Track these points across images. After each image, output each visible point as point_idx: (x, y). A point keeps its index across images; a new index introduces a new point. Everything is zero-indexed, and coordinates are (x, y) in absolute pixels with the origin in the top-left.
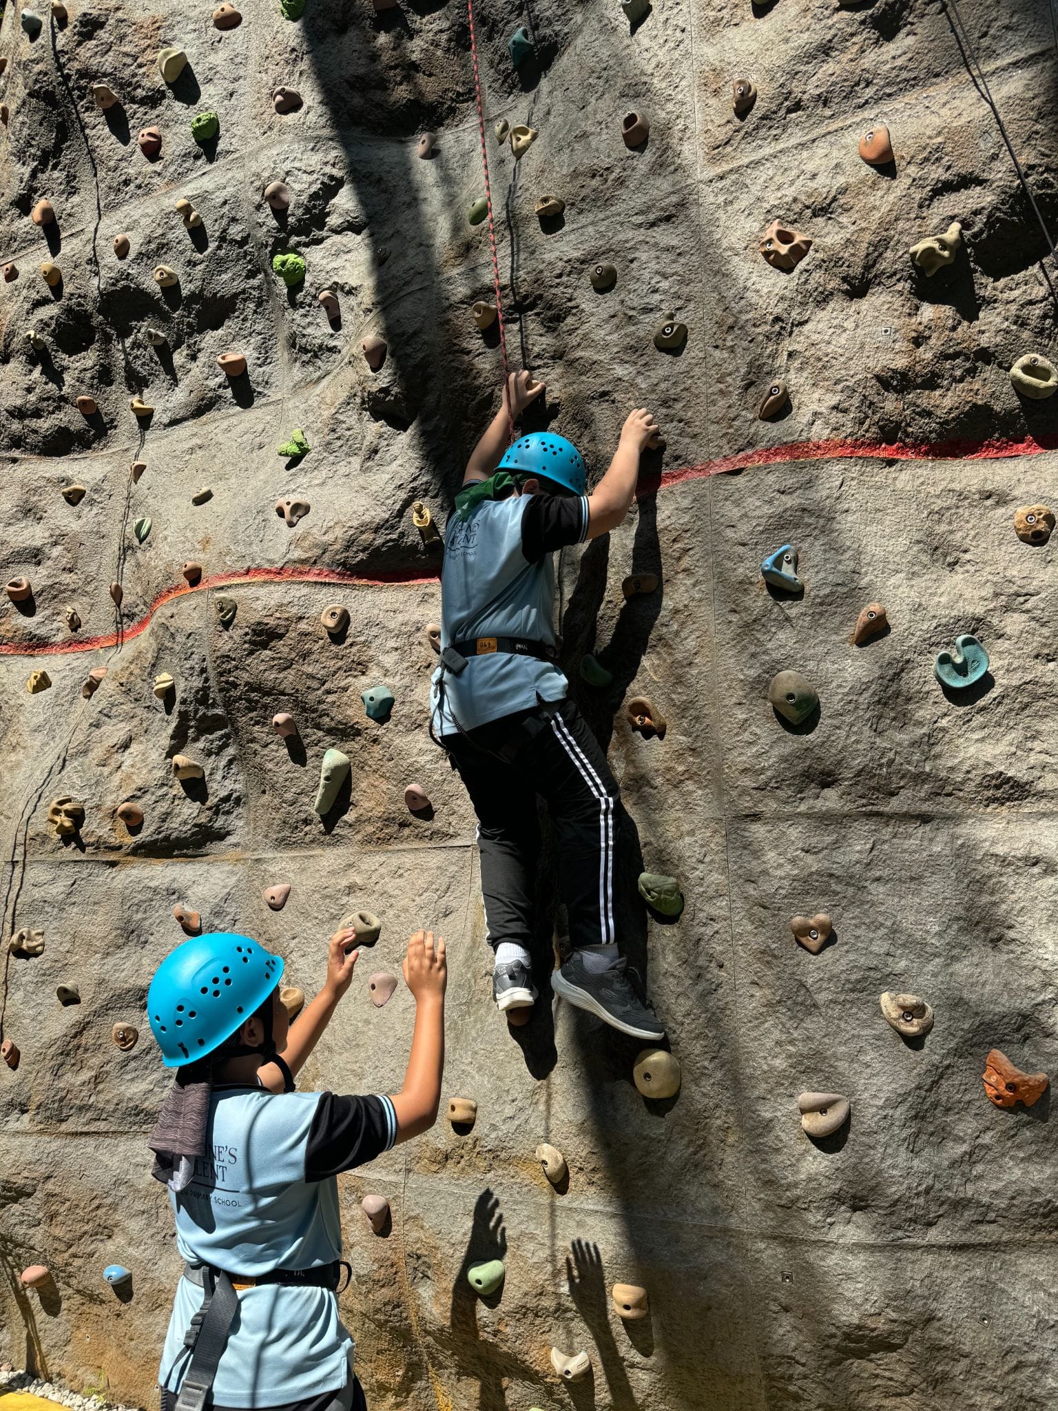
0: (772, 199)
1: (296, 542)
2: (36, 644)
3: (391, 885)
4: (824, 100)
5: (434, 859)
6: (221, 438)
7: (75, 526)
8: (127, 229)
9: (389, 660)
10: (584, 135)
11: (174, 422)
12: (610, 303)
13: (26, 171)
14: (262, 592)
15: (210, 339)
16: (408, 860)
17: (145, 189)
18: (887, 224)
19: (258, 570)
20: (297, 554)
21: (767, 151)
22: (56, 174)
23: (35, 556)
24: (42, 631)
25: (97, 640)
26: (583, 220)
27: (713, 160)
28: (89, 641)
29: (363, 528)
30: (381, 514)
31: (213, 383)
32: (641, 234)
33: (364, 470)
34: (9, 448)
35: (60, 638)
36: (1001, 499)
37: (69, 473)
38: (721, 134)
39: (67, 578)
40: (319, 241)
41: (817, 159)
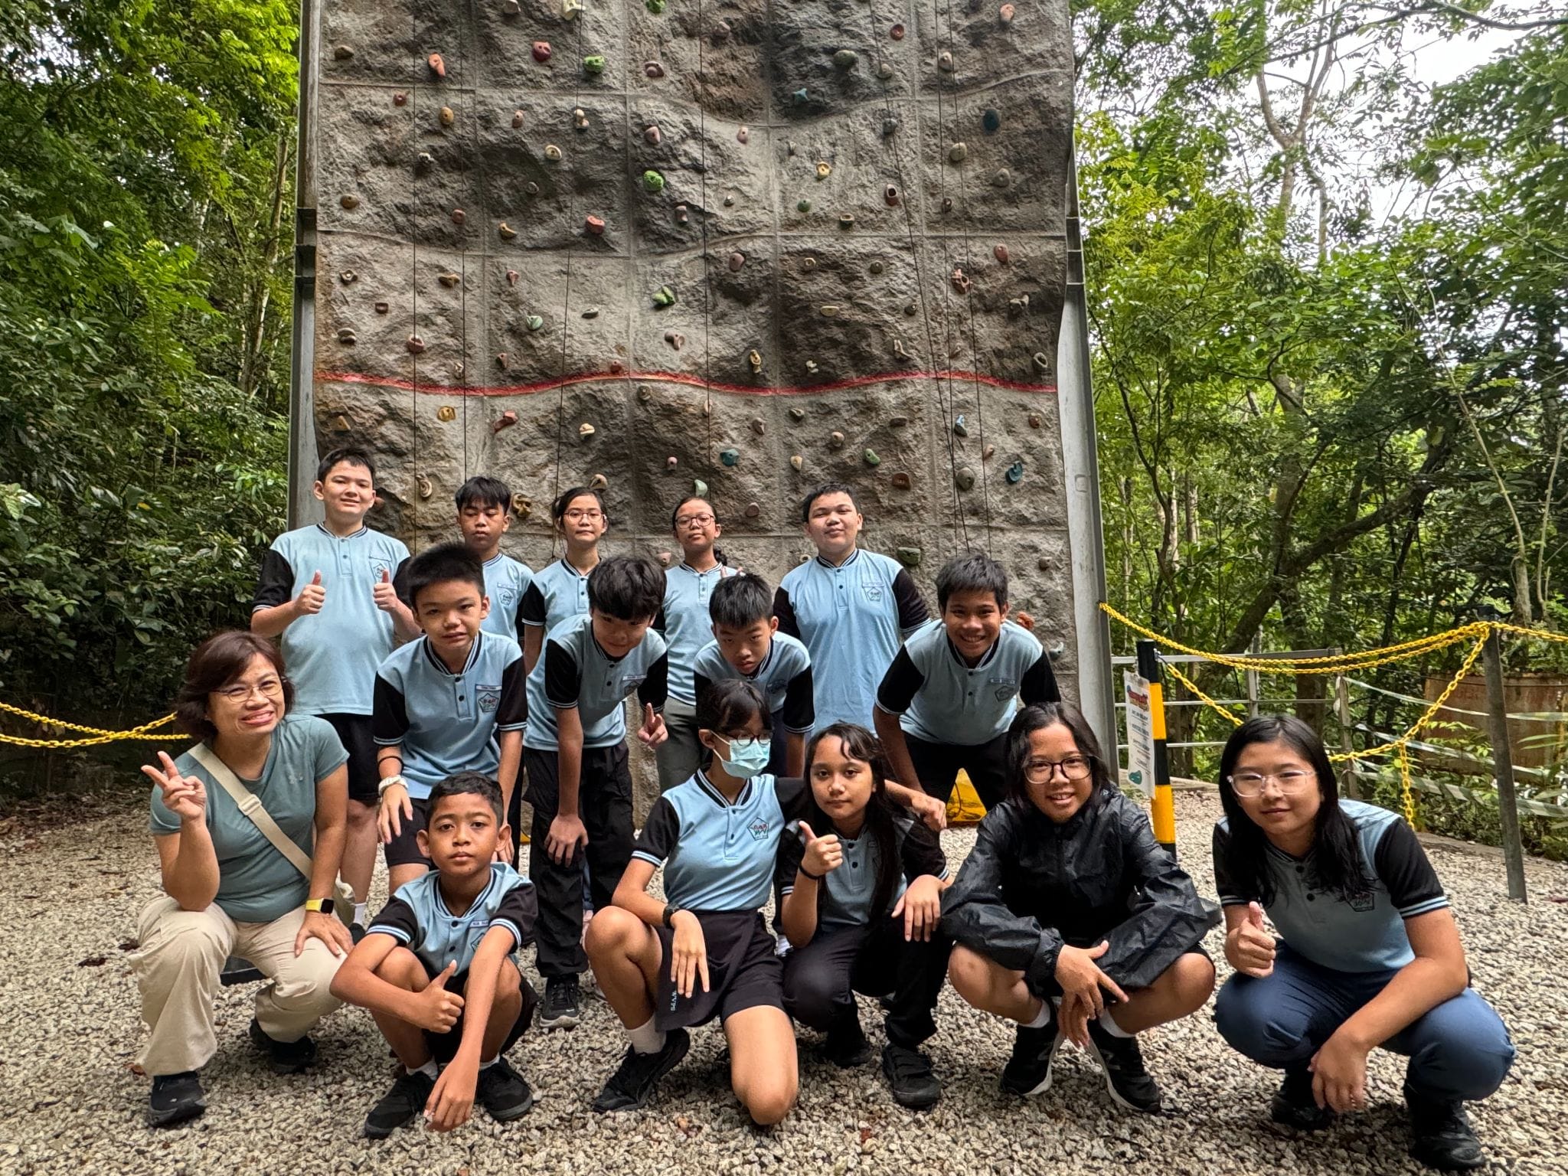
0: (958, 259)
1: (684, 360)
2: (429, 385)
3: (738, 554)
4: (981, 221)
5: (762, 542)
6: (586, 272)
7: (453, 304)
8: (521, 108)
9: (734, 434)
10: (863, 186)
11: (537, 249)
12: (881, 282)
13: (421, 27)
14: (668, 386)
15: (577, 203)
16: (744, 542)
17: (537, 86)
18: (1004, 288)
19: (665, 373)
20: (685, 367)
21: (956, 233)
22: (449, 39)
23: (426, 321)
24: (434, 376)
25: (482, 390)
26: (864, 233)
27: (930, 228)
28: (473, 389)
29: (723, 358)
30: (729, 352)
31: (576, 231)
32: (895, 252)
33: (715, 323)
34: (392, 233)
35: (446, 383)
36: (1025, 408)
37: (442, 263)
38: (935, 218)
39: (450, 341)
40: (673, 170)
41: (976, 247)
